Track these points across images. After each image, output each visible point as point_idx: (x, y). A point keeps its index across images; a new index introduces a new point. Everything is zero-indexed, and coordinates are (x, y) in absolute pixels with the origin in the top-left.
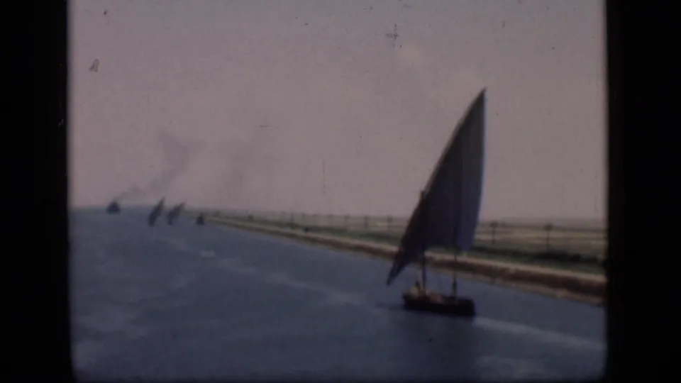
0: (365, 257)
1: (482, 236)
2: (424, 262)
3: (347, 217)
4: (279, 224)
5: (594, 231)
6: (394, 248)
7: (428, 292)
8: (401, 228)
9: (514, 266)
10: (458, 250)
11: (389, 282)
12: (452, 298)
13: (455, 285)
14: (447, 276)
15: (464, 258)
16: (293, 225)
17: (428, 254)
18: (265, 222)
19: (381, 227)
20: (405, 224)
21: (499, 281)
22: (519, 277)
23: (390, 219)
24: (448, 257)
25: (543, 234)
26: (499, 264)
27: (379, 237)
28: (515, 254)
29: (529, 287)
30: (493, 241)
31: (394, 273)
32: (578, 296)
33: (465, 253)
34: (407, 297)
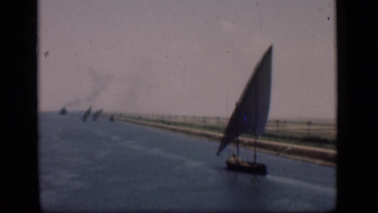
0: (205, 140)
1: (270, 128)
2: (238, 142)
3: (194, 117)
4: (155, 121)
5: (329, 125)
6: (221, 135)
7: (240, 160)
8: (225, 124)
9: (290, 146)
10: (256, 136)
11: (218, 154)
12: (254, 163)
13: (255, 156)
15: (260, 140)
16: (163, 122)
17: (240, 138)
18: (148, 120)
19: (213, 123)
20: (227, 121)
21: (282, 154)
22: (293, 152)
23: (218, 118)
24: (252, 140)
25: (306, 127)
27: (211, 128)
28: (291, 139)
30: (277, 131)
31: (221, 149)
33: (260, 137)
34: (228, 163)
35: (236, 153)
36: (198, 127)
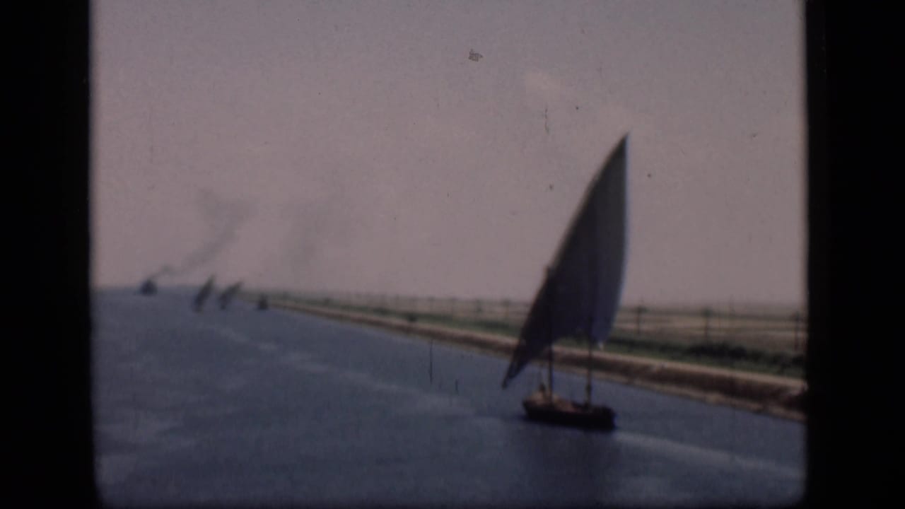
0: (475, 353)
1: (623, 324)
2: (550, 357)
3: (453, 300)
4: (365, 309)
6: (512, 341)
7: (555, 397)
8: (520, 315)
9: (657, 363)
10: (592, 342)
11: (505, 385)
12: (586, 406)
13: (589, 389)
14: (579, 376)
15: (602, 353)
16: (383, 311)
17: (557, 348)
18: (347, 307)
19: (498, 314)
20: (527, 310)
21: (638, 382)
22: (663, 377)
23: (506, 303)
24: (580, 352)
25: (698, 323)
26: (640, 360)
27: (491, 326)
28: (665, 348)
29: (674, 389)
30: (639, 332)
31: (513, 372)
32: (736, 402)
33: (601, 345)
34: (528, 405)
35: (546, 382)
36: (463, 324)
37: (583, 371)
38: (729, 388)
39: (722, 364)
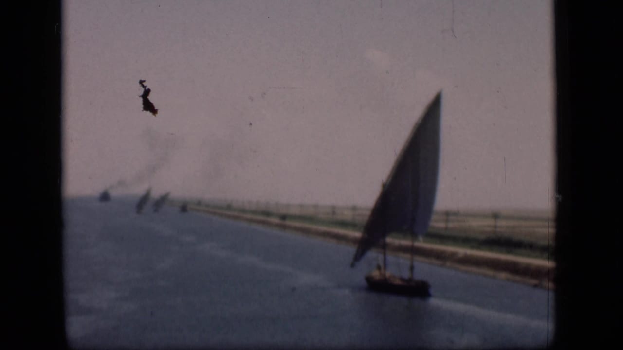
0: (332, 243)
1: (437, 223)
2: (384, 247)
3: (316, 206)
4: (254, 212)
6: (357, 234)
7: (388, 274)
8: (364, 217)
9: (462, 251)
10: (414, 235)
11: (353, 265)
12: (410, 280)
13: (412, 268)
14: (404, 259)
15: (421, 243)
16: (267, 214)
17: (389, 240)
18: (244, 211)
19: (348, 215)
20: (368, 213)
21: (448, 264)
22: (466, 261)
23: (354, 208)
24: (406, 242)
25: (490, 222)
26: (450, 248)
27: (343, 224)
28: (466, 240)
29: (474, 269)
30: (446, 229)
31: (358, 256)
32: (518, 278)
33: (421, 239)
34: (369, 279)
35: (381, 264)
36: (323, 222)
37: (408, 256)
38: (514, 269)
39: (509, 252)
